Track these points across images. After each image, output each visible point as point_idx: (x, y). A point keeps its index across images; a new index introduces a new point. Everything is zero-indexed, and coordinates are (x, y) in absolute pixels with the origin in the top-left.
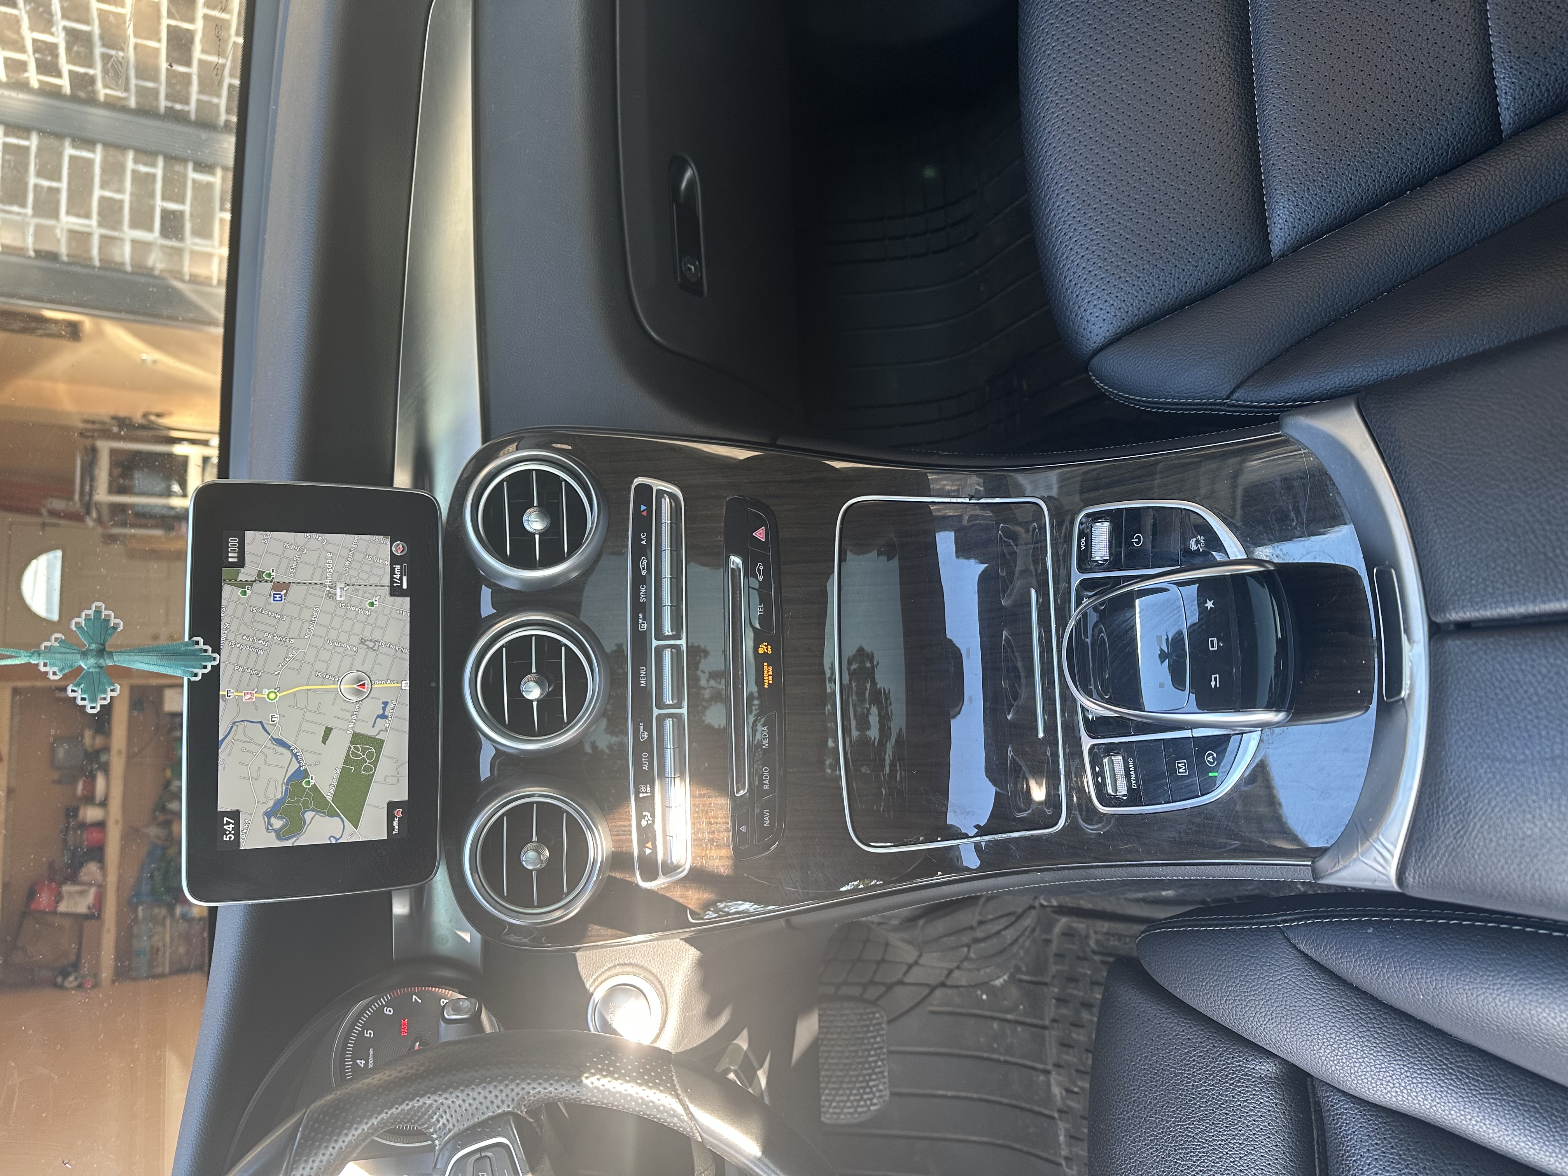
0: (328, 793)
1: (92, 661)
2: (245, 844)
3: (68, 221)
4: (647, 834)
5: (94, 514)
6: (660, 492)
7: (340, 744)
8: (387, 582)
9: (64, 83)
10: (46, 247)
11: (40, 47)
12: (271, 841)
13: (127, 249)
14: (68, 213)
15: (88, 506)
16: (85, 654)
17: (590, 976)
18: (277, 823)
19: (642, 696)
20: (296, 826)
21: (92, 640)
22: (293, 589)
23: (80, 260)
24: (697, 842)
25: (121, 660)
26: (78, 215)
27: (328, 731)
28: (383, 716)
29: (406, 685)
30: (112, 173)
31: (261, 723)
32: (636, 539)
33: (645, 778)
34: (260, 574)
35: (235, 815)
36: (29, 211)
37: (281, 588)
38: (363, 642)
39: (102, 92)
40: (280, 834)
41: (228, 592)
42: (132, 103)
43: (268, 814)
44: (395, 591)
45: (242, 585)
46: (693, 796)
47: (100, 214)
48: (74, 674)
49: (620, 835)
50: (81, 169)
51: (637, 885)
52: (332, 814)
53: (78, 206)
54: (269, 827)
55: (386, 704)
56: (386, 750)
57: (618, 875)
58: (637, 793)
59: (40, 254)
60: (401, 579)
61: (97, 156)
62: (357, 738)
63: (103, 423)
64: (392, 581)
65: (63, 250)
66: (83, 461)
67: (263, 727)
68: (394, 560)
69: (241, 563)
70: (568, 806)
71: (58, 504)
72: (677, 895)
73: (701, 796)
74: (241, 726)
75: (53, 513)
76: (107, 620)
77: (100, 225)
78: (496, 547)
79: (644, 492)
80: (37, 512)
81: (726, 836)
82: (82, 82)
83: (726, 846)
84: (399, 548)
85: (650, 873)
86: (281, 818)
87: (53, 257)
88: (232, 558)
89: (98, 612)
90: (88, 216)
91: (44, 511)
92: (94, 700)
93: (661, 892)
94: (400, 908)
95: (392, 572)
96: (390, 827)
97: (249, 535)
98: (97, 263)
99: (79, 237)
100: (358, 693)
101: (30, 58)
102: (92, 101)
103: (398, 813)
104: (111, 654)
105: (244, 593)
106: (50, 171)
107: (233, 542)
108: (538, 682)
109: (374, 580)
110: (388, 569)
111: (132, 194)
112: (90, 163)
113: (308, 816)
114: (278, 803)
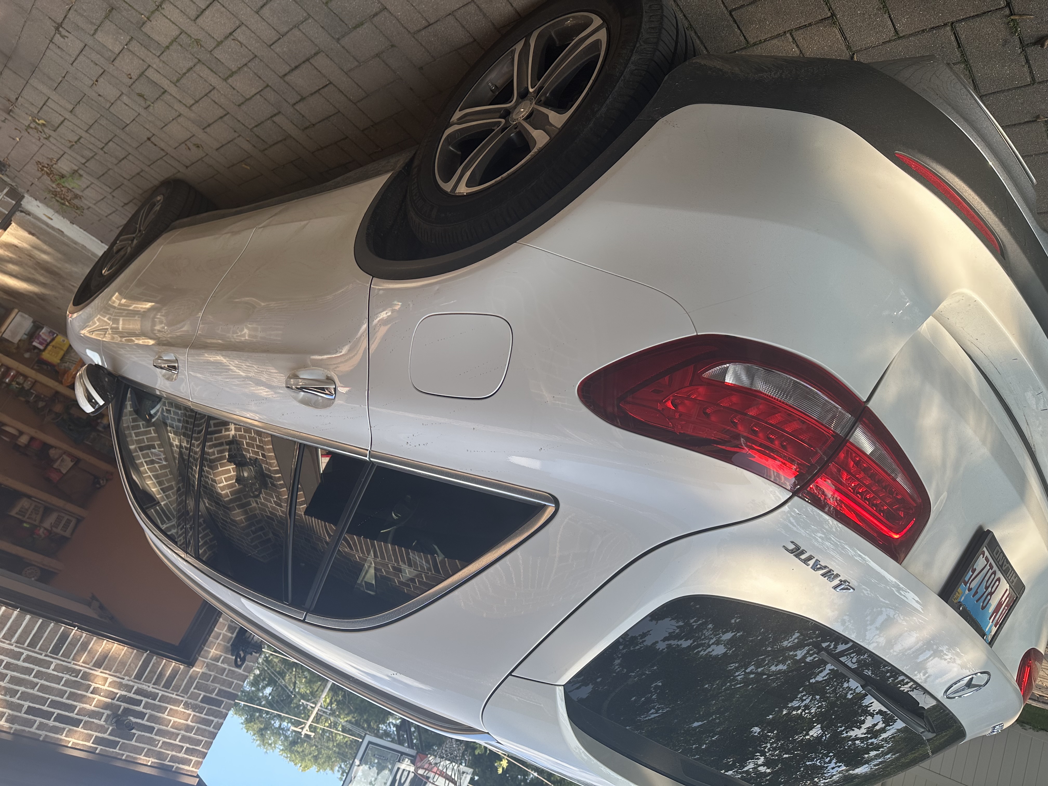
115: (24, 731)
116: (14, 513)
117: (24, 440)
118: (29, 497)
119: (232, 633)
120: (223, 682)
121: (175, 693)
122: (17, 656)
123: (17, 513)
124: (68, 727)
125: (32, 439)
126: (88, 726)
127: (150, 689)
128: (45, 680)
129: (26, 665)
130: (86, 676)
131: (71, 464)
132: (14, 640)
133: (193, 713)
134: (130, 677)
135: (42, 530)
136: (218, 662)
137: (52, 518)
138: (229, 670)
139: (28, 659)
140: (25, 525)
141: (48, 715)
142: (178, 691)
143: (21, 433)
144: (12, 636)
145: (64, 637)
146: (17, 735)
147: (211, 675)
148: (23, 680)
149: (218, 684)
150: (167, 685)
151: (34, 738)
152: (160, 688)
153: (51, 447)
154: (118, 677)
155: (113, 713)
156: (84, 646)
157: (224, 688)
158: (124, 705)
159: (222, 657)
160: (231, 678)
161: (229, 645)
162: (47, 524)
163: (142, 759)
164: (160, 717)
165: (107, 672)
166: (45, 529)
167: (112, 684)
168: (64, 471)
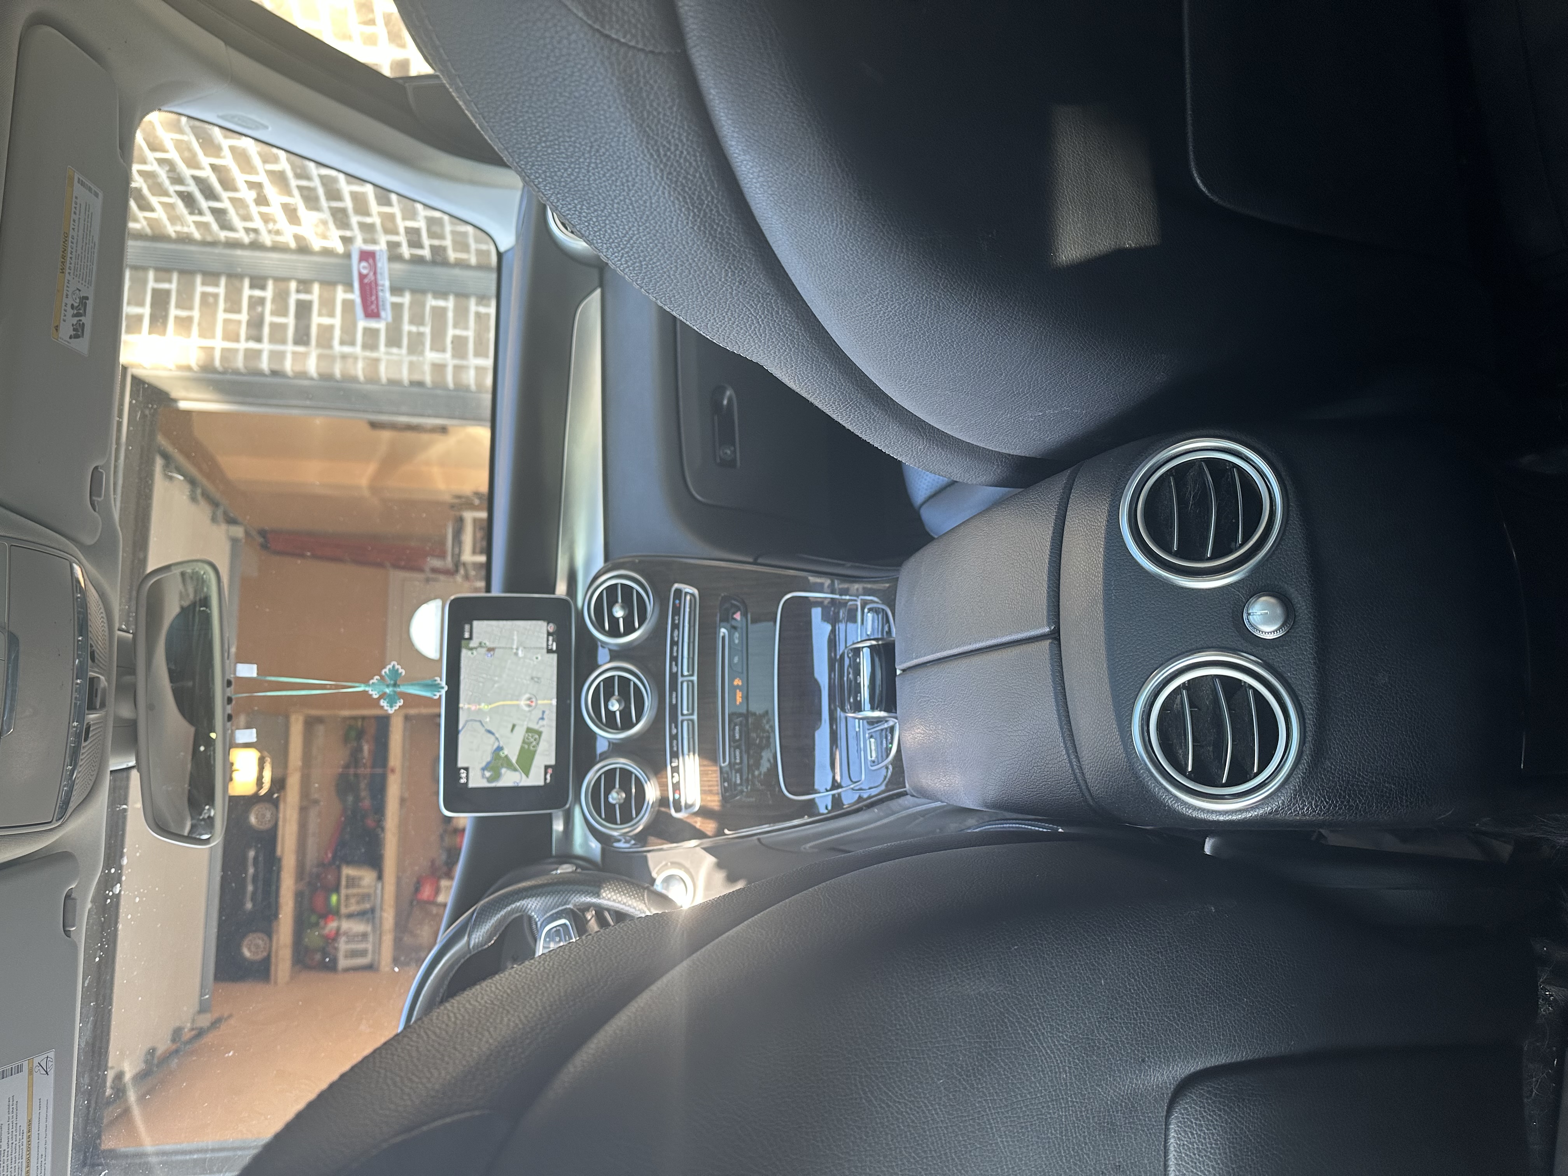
0: (514, 760)
1: (391, 689)
2: (471, 785)
3: (431, 356)
4: (676, 787)
5: (462, 571)
6: (686, 593)
7: (520, 733)
8: (545, 645)
9: (426, 253)
10: (416, 377)
11: (409, 231)
12: (484, 784)
13: (472, 373)
14: (432, 349)
15: (458, 564)
16: (388, 686)
17: (655, 868)
18: (488, 774)
19: (674, 708)
20: (497, 776)
21: (391, 679)
22: (497, 650)
23: (440, 385)
24: (703, 792)
25: (403, 689)
26: (437, 350)
27: (514, 726)
28: (542, 719)
29: (554, 702)
30: (461, 313)
31: (480, 722)
32: (673, 620)
33: (675, 755)
34: (480, 643)
35: (467, 769)
36: (404, 351)
37: (490, 650)
38: (532, 678)
39: (452, 255)
40: (489, 780)
41: (465, 653)
42: (473, 261)
43: (483, 769)
44: (549, 651)
45: (471, 649)
46: (700, 765)
47: (453, 348)
48: (383, 696)
49: (663, 786)
50: (439, 314)
51: (671, 815)
52: (515, 770)
53: (438, 345)
54: (483, 776)
55: (543, 712)
56: (543, 736)
57: (663, 809)
58: (671, 762)
59: (412, 383)
60: (552, 644)
61: (450, 304)
62: (529, 730)
63: (467, 498)
64: (548, 645)
65: (428, 379)
66: (453, 529)
67: (482, 724)
68: (549, 634)
69: (471, 638)
70: (636, 770)
71: (437, 563)
72: (691, 821)
73: (704, 766)
74: (470, 723)
75: (434, 570)
76: (398, 670)
77: (454, 356)
78: (600, 627)
79: (678, 592)
80: (421, 570)
81: (717, 788)
82: (438, 251)
83: (718, 794)
84: (552, 628)
85: (678, 809)
86: (489, 771)
87: (420, 384)
88: (467, 635)
89: (394, 666)
90: (443, 350)
91: (427, 569)
92: (391, 707)
93: (685, 820)
94: (558, 826)
95: (548, 640)
96: (545, 779)
97: (476, 623)
98: (451, 385)
99: (438, 368)
100: (529, 706)
101: (402, 238)
102: (445, 263)
103: (550, 771)
104: (399, 686)
105: (472, 653)
106: (417, 319)
107: (467, 627)
108: (619, 701)
109: (539, 645)
110: (545, 639)
111: (475, 331)
112: (444, 310)
113: (503, 770)
114: (488, 763)
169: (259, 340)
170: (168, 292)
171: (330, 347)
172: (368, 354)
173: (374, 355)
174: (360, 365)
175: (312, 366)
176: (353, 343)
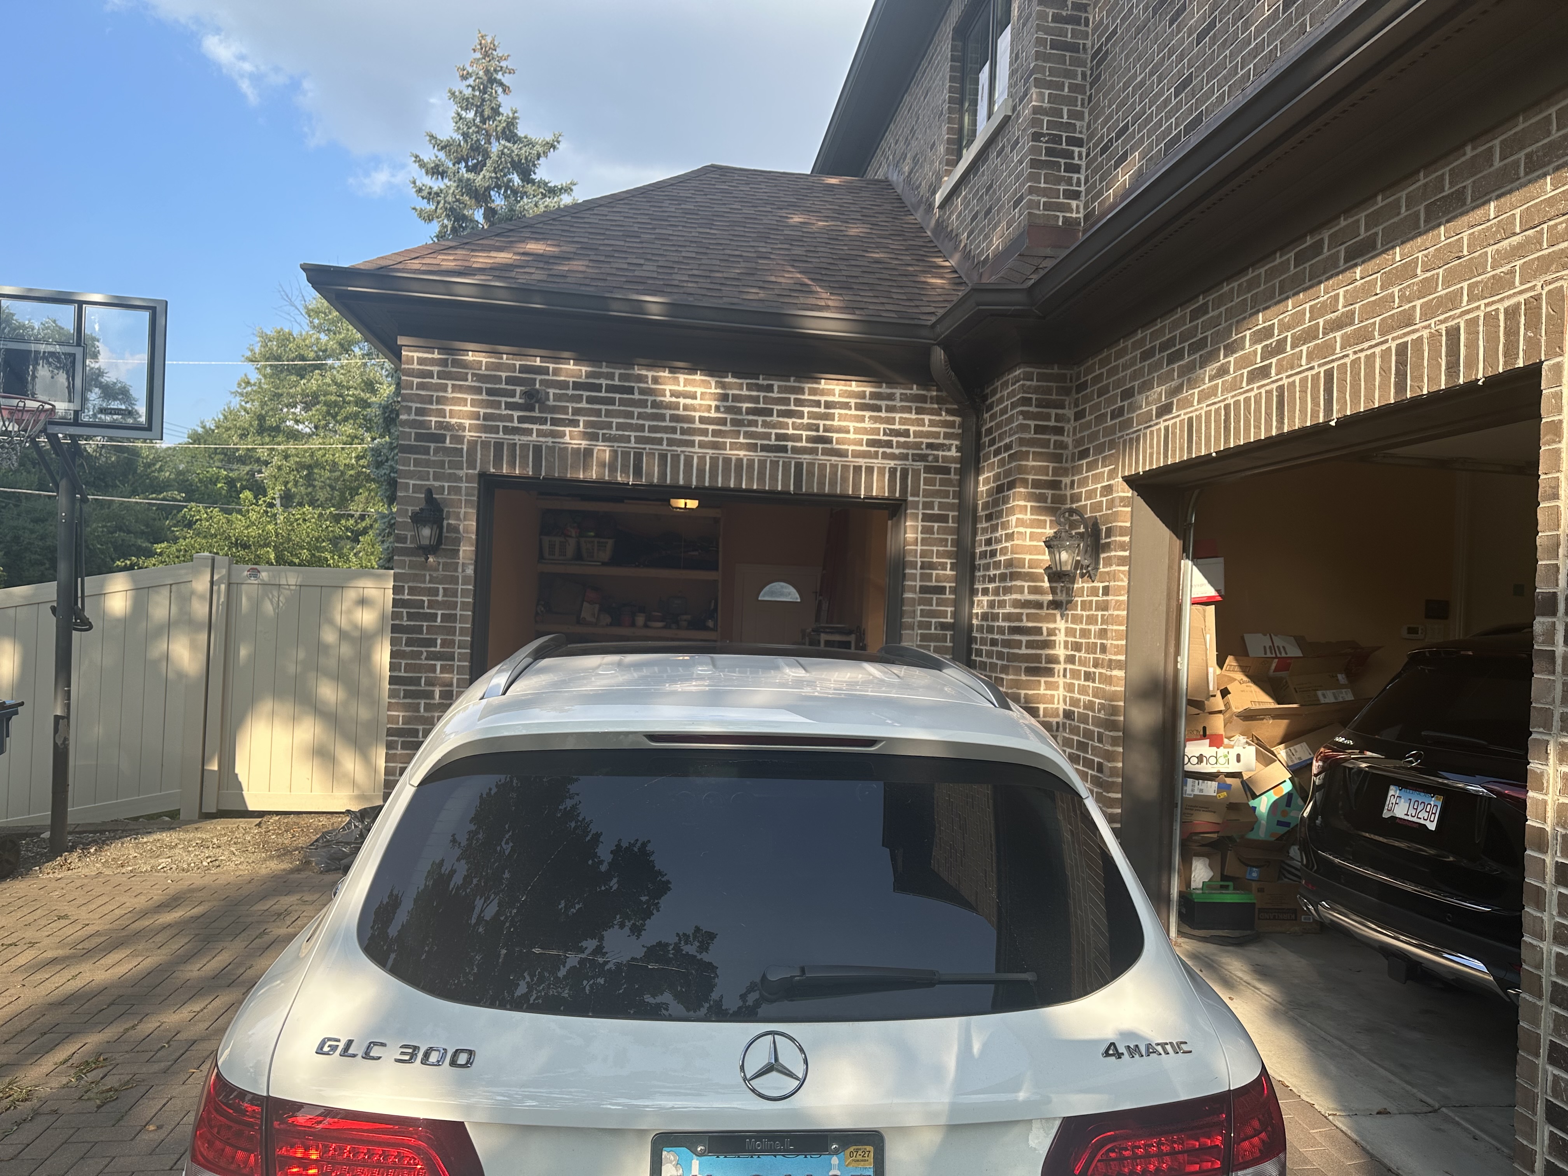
115: (625, 369)
116: (610, 543)
117: (640, 620)
118: (604, 564)
119: (448, 524)
120: (428, 463)
121: (483, 439)
122: (671, 442)
123: (607, 543)
124: (583, 380)
125: (633, 624)
126: (564, 385)
127: (517, 437)
128: (632, 424)
129: (658, 435)
130: (593, 437)
131: (583, 615)
132: (682, 458)
133: (448, 419)
134: (547, 446)
135: (574, 534)
136: (449, 486)
137: (570, 551)
138: (428, 480)
139: (660, 441)
140: (592, 534)
141: (611, 389)
142: (482, 441)
143: (646, 626)
144: (685, 460)
145: (638, 472)
146: (631, 365)
147: (449, 468)
148: (653, 420)
149: (434, 461)
150: (499, 446)
151: (611, 363)
152: (506, 441)
153: (611, 625)
154: (559, 443)
155: (544, 403)
156: (613, 469)
157: (424, 457)
158: (536, 414)
159: (446, 493)
160: (420, 471)
161: (446, 510)
162: (572, 543)
163: (483, 359)
164: (487, 408)
165: (575, 446)
166: (570, 537)
167: (563, 435)
168: (585, 604)
169: (922, 568)
170: (947, 522)
171: (919, 605)
172: (916, 624)
173: (916, 627)
174: (910, 620)
175: (908, 595)
176: (921, 616)
